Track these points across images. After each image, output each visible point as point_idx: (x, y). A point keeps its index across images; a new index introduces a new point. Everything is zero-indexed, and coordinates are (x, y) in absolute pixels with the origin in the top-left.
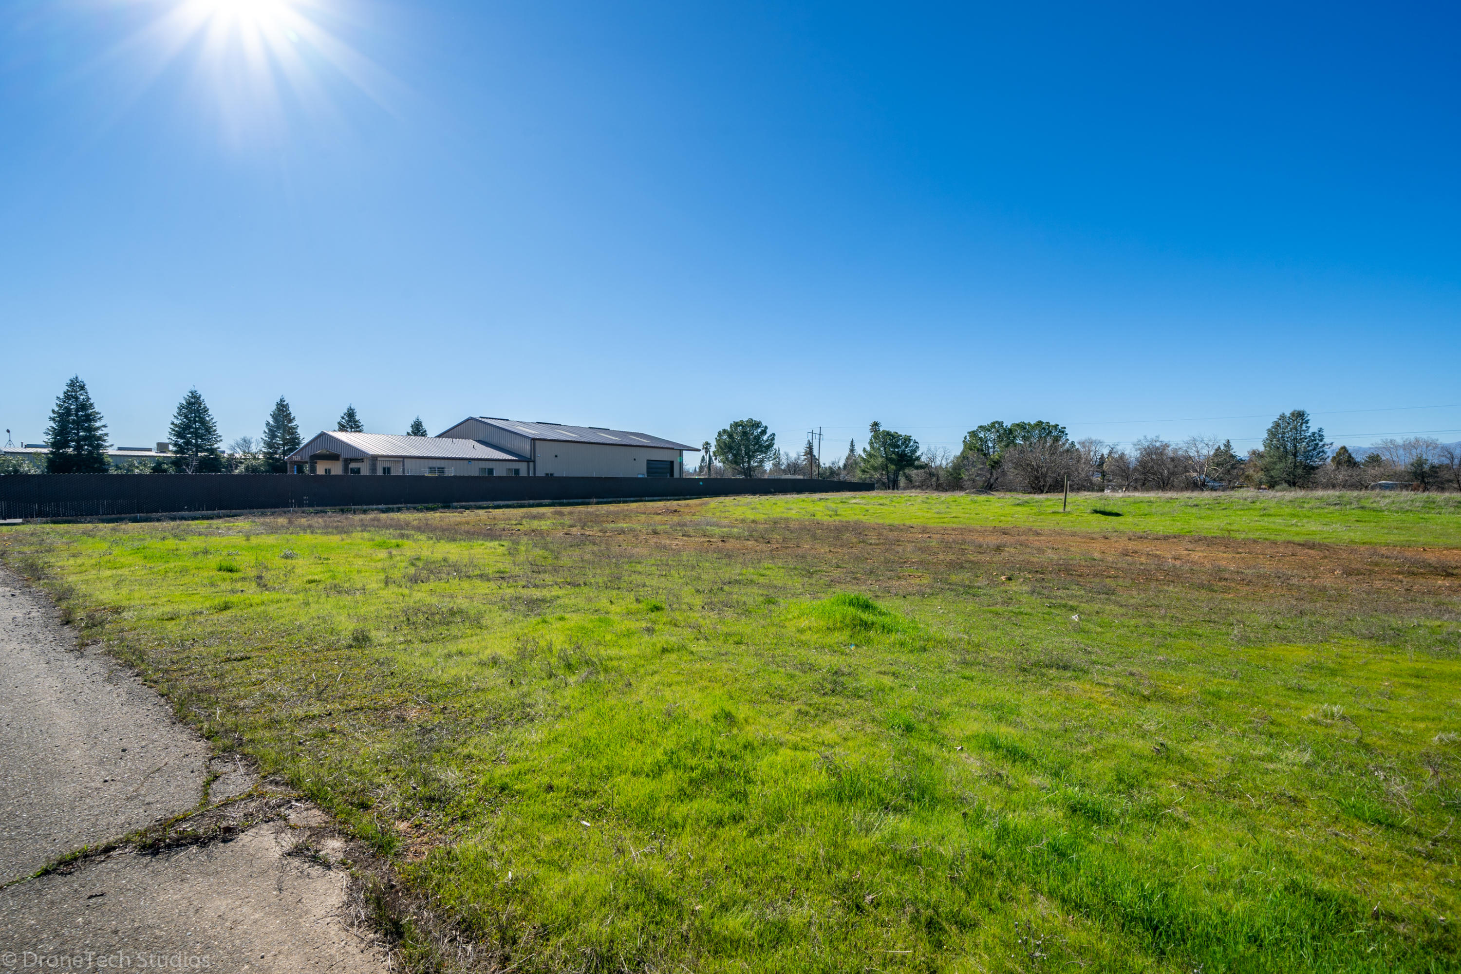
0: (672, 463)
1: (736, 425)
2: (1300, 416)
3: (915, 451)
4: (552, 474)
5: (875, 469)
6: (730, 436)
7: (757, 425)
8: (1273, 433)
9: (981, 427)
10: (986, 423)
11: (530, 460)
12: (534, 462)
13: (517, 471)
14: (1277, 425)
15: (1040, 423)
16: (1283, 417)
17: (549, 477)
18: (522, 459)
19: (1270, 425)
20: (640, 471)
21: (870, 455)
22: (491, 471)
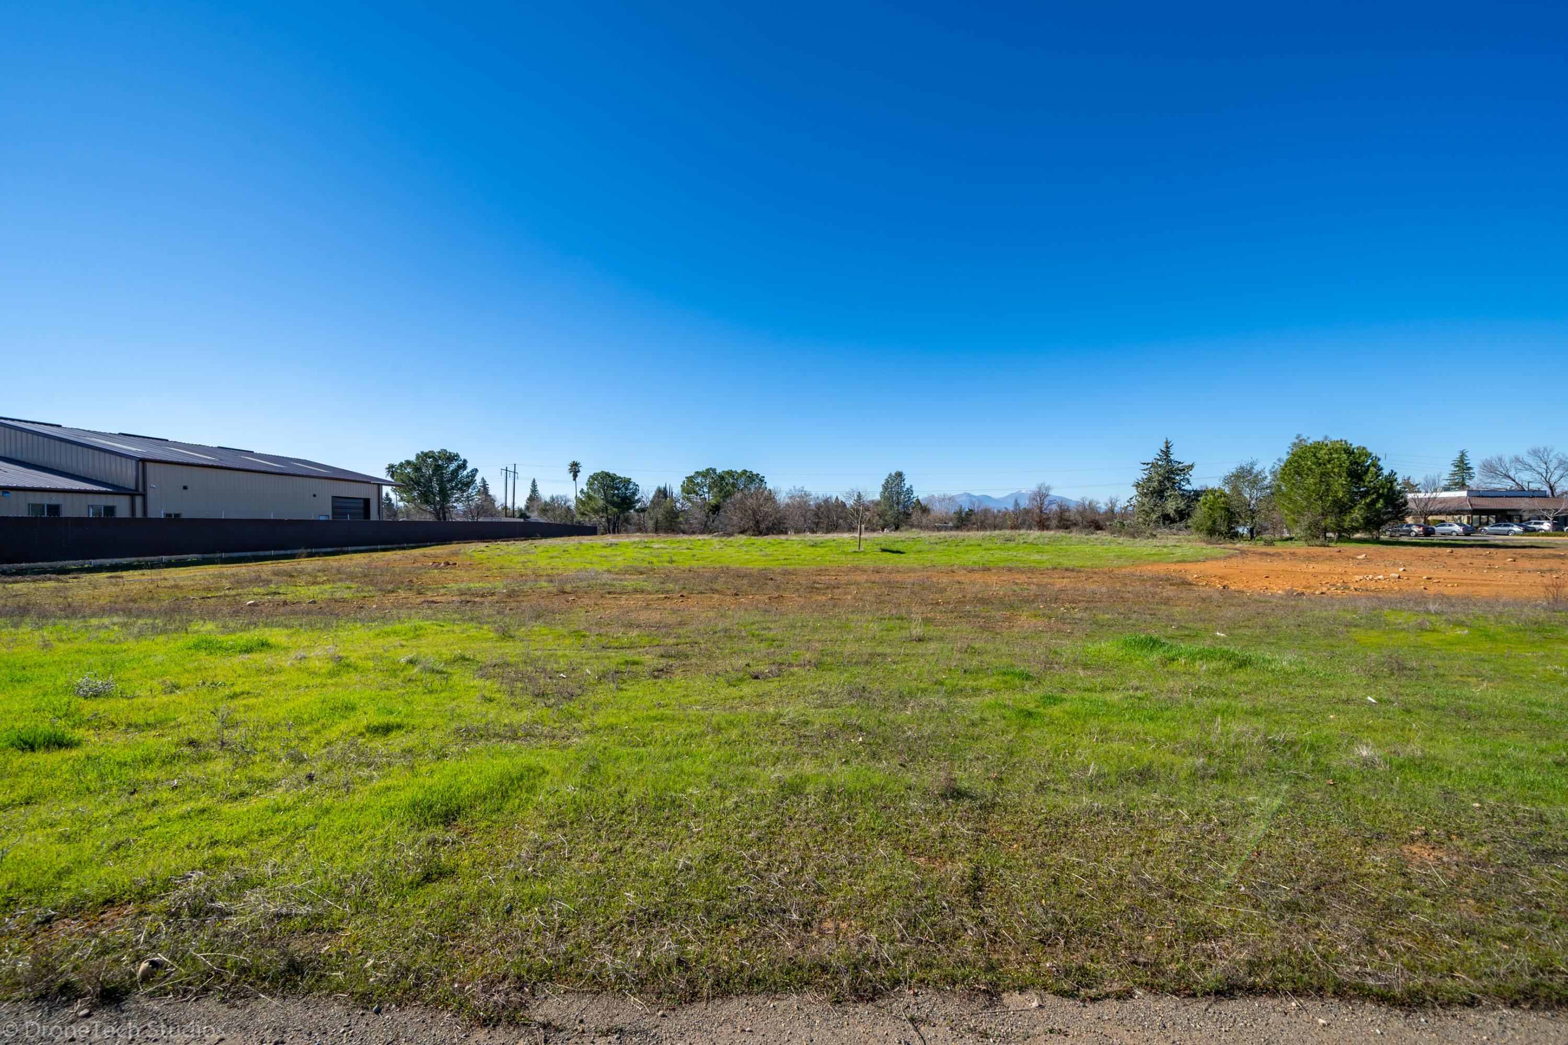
0: (367, 501)
1: (424, 456)
2: (899, 475)
3: (634, 494)
4: (177, 515)
5: (596, 512)
6: (417, 469)
7: (452, 458)
8: (885, 488)
9: (697, 473)
10: (702, 469)
11: (137, 492)
12: (144, 496)
13: (110, 510)
14: (887, 481)
15: (745, 472)
16: (890, 475)
17: (173, 520)
18: (119, 490)
19: (883, 482)
20: (323, 511)
21: (590, 497)
22: (54, 509)
